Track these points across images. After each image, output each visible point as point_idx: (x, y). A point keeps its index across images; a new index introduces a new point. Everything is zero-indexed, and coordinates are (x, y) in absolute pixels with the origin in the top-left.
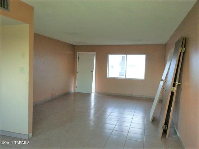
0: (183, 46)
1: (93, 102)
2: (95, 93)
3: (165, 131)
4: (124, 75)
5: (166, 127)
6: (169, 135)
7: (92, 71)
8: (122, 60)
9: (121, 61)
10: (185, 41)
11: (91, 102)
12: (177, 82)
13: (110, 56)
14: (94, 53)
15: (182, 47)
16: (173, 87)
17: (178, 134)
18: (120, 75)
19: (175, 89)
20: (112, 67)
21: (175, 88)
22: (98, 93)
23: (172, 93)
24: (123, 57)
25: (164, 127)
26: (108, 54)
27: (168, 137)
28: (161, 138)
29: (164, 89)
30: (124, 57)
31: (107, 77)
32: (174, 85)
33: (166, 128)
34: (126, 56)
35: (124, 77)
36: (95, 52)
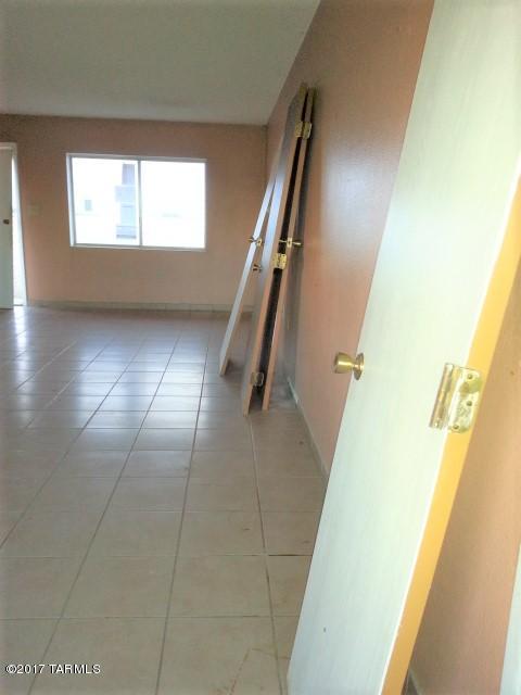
0: (308, 118)
1: (25, 334)
2: (28, 305)
3: (258, 392)
4: (134, 237)
5: (260, 377)
6: (270, 402)
7: (8, 222)
8: (125, 180)
9: (119, 181)
10: (313, 102)
11: (16, 335)
12: (290, 239)
13: (74, 160)
14: (9, 148)
15: (303, 118)
16: (278, 255)
17: (295, 396)
18: (118, 236)
19: (284, 261)
20: (88, 205)
21: (284, 258)
22: (42, 306)
23: (278, 272)
24: (125, 166)
25: (256, 380)
26: (68, 154)
27: (269, 408)
28: (246, 412)
29: (256, 267)
30: (133, 166)
31: (72, 244)
32: (282, 249)
33: (259, 382)
34: (135, 163)
35: (136, 242)
36: (14, 145)
